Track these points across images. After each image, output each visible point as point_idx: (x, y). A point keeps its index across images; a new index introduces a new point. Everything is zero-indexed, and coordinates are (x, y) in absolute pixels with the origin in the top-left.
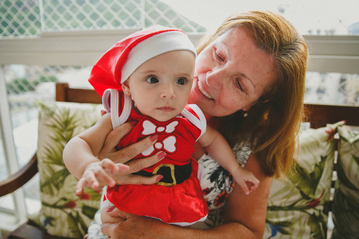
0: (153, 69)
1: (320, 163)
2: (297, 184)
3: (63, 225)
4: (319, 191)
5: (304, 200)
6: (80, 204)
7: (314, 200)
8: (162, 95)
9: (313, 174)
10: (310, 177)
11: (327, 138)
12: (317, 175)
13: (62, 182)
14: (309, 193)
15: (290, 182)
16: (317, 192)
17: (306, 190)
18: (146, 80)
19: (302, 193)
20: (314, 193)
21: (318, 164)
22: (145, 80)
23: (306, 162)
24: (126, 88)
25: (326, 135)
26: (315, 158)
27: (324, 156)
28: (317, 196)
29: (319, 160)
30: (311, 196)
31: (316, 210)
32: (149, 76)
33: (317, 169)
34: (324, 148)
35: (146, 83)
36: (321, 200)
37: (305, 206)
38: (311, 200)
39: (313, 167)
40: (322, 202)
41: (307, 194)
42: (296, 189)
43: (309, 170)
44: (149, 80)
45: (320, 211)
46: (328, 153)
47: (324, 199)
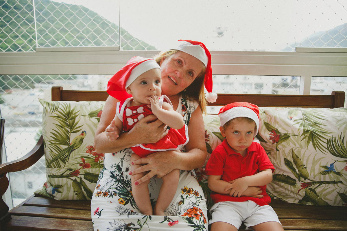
3: (69, 190)
6: (82, 171)
8: (149, 89)
13: (68, 157)
24: (129, 91)
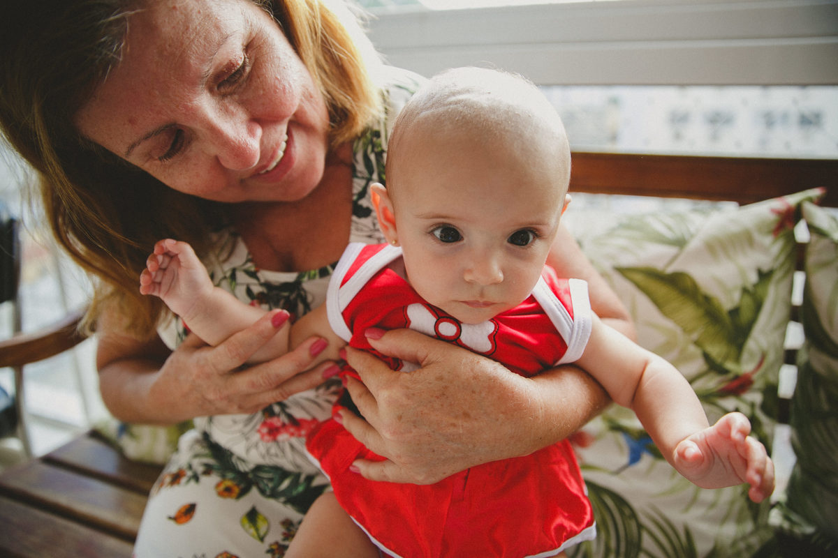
0: (444, 213)
1: (755, 286)
2: (695, 336)
4: (752, 355)
5: (712, 375)
7: (737, 377)
9: (735, 312)
10: (727, 319)
11: (773, 226)
12: (745, 315)
14: (726, 358)
15: (678, 330)
16: (745, 356)
17: (716, 350)
18: (431, 233)
19: (707, 357)
20: (737, 359)
21: (750, 287)
22: (429, 233)
23: (720, 282)
25: (773, 217)
26: (742, 273)
27: (765, 269)
28: (746, 367)
29: (753, 278)
30: (730, 365)
31: (744, 401)
32: (438, 226)
33: (748, 301)
34: (765, 250)
35: (430, 240)
36: (755, 377)
37: (715, 390)
38: (731, 376)
39: (736, 296)
40: (759, 384)
41: (719, 360)
42: (693, 349)
43: (727, 300)
44: (438, 233)
45: (752, 405)
46: (777, 264)
47: (764, 375)
